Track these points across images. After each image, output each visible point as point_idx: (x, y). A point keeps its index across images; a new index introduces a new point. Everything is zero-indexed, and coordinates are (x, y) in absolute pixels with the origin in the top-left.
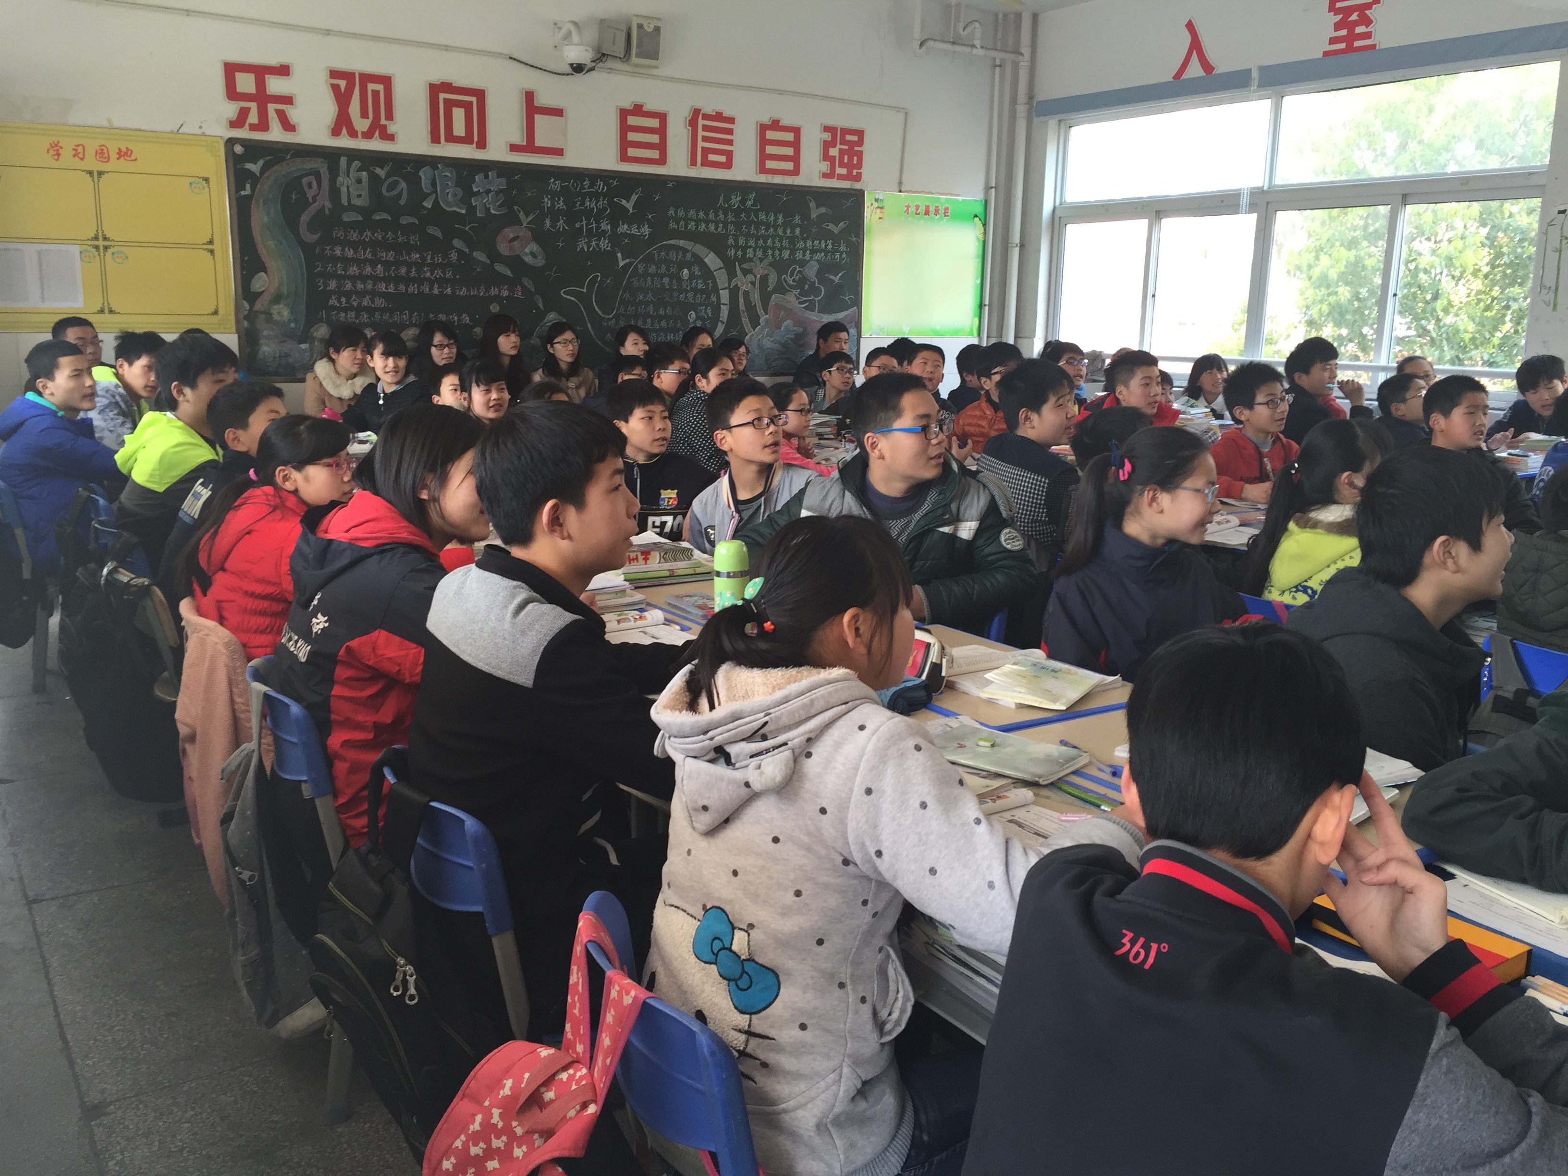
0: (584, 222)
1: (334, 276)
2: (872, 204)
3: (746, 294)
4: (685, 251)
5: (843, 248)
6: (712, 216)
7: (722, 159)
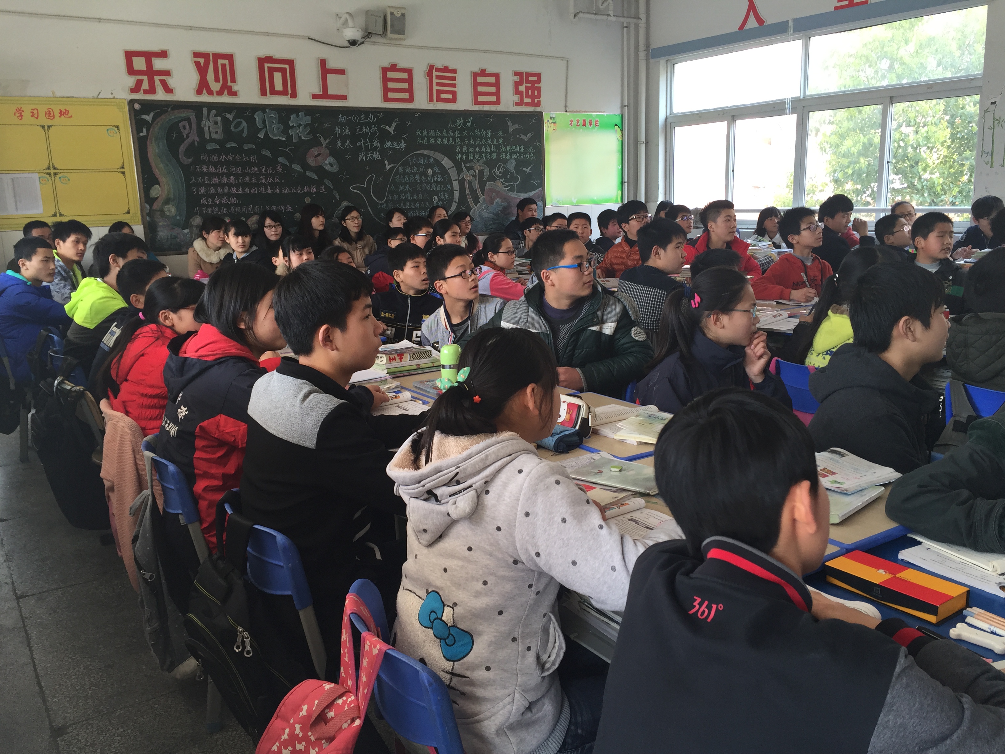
0: (363, 142)
1: (203, 184)
2: (548, 121)
3: (470, 183)
4: (429, 157)
5: (531, 150)
6: (445, 134)
7: (450, 96)
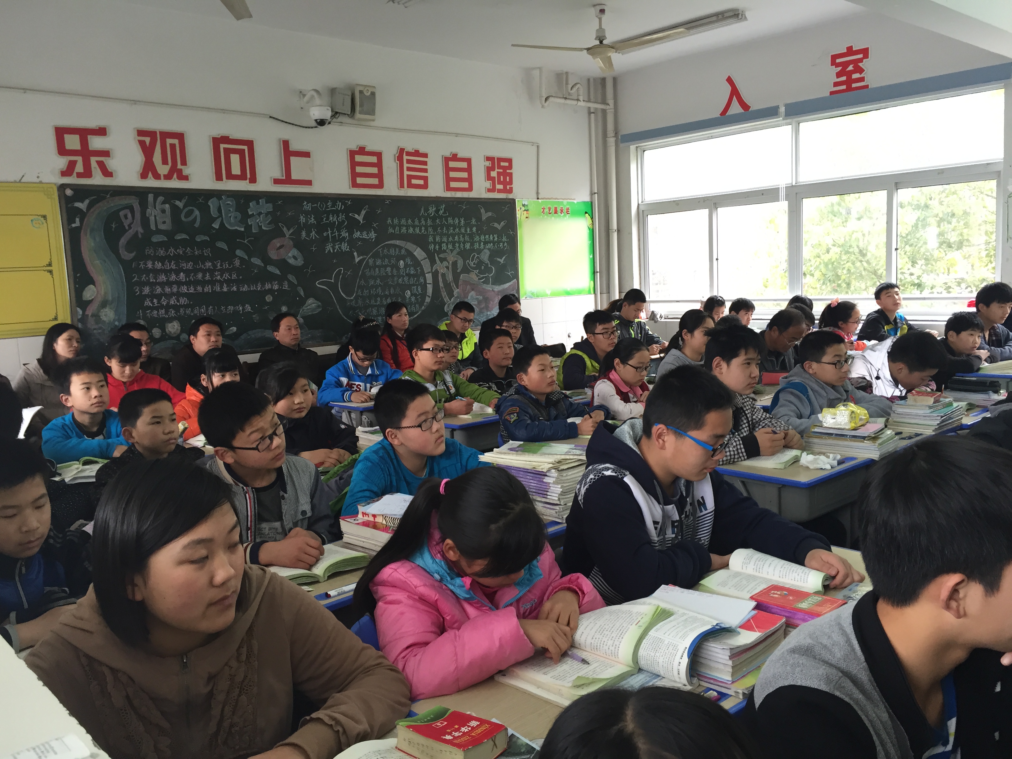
0: (330, 232)
2: (521, 208)
3: (443, 275)
4: (400, 248)
5: (504, 239)
6: (417, 222)
7: (421, 182)
